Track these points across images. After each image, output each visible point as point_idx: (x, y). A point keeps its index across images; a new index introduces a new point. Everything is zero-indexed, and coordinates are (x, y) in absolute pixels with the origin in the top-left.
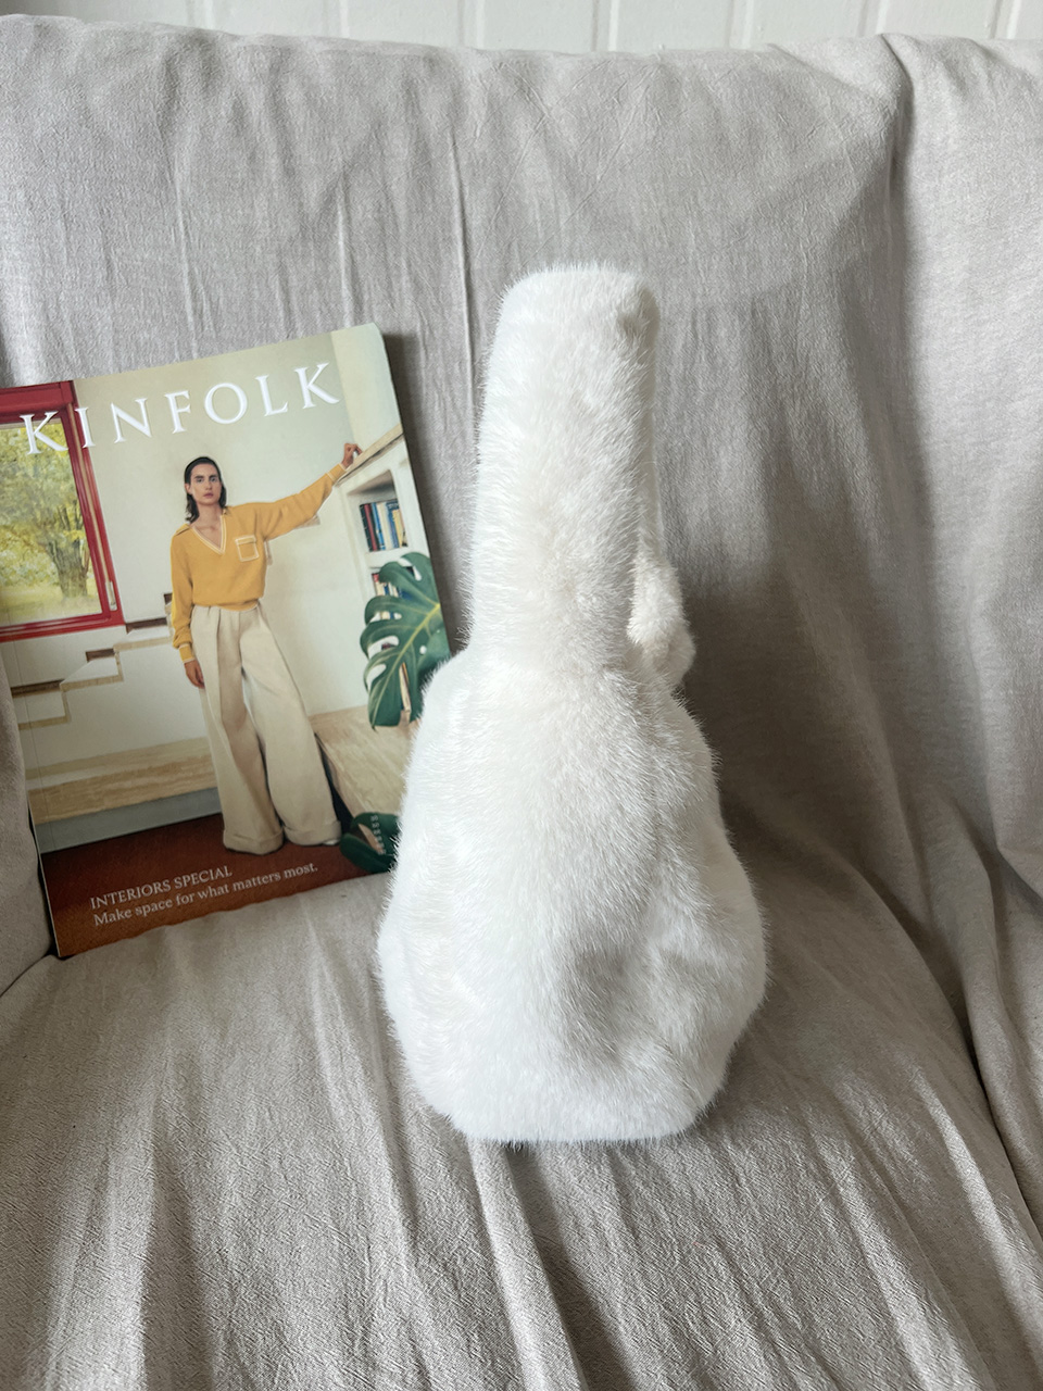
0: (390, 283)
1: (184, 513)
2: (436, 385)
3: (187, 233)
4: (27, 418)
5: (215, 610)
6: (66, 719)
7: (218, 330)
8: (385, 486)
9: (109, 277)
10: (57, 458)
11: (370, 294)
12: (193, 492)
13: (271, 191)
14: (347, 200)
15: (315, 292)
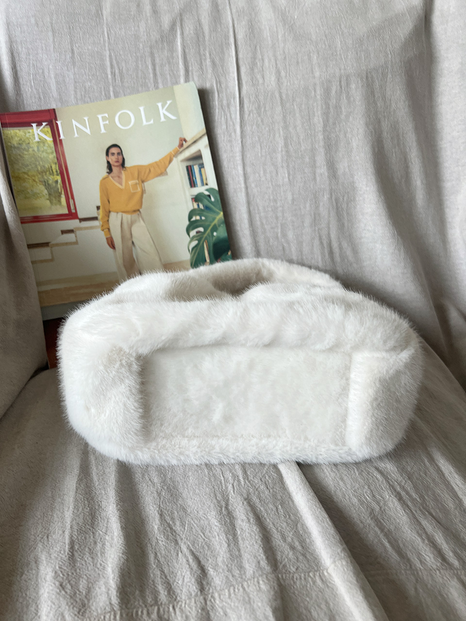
0: (201, 62)
1: (106, 170)
2: (223, 109)
3: (109, 38)
4: (34, 125)
5: (120, 214)
6: (52, 260)
7: (122, 82)
8: (198, 157)
9: (73, 57)
10: (48, 144)
11: (192, 67)
12: (110, 160)
13: (147, 20)
14: (181, 25)
15: (167, 66)
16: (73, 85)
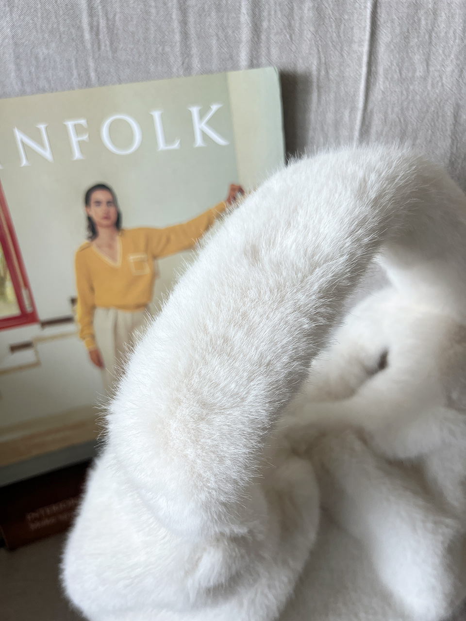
0: (292, 9)
1: (85, 233)
5: (111, 314)
7: (114, 51)
11: (269, 21)
12: (92, 214)
15: (213, 14)
16: (11, 51)
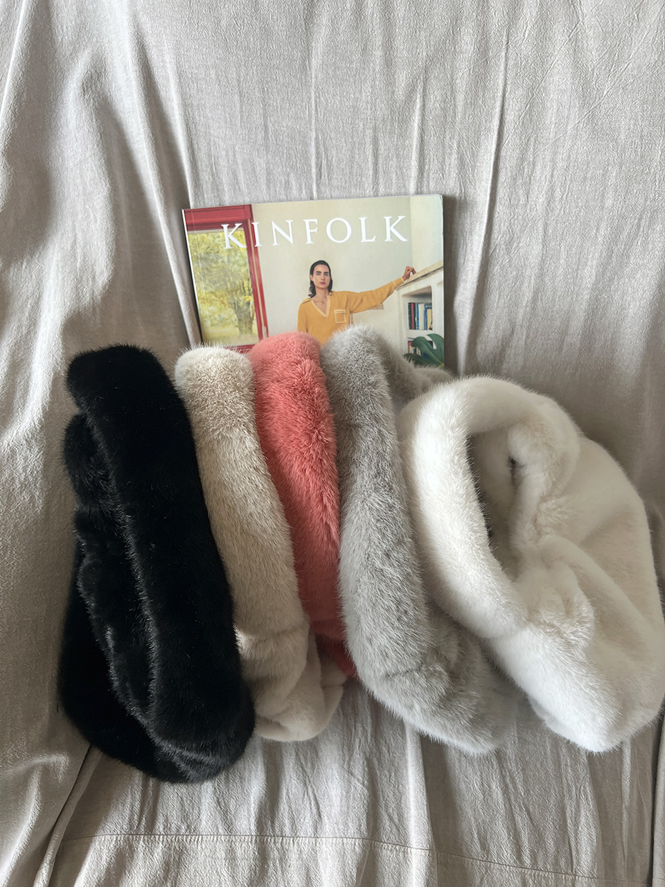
1: (308, 292)
3: (316, 110)
4: (225, 226)
7: (330, 180)
8: (426, 294)
9: (266, 138)
10: (240, 252)
11: (430, 165)
12: (314, 280)
